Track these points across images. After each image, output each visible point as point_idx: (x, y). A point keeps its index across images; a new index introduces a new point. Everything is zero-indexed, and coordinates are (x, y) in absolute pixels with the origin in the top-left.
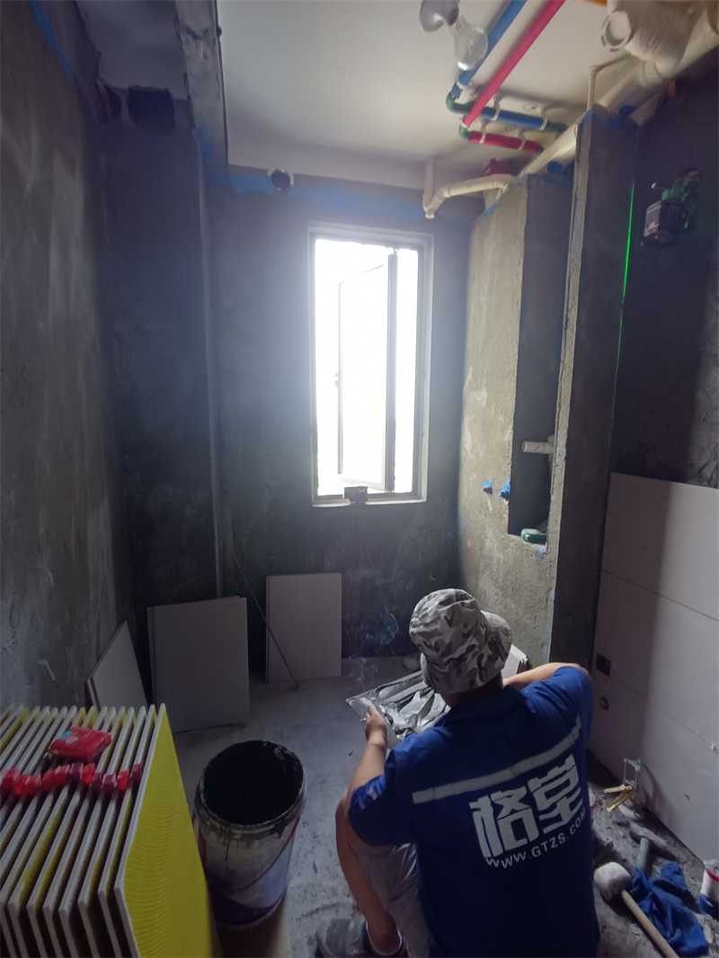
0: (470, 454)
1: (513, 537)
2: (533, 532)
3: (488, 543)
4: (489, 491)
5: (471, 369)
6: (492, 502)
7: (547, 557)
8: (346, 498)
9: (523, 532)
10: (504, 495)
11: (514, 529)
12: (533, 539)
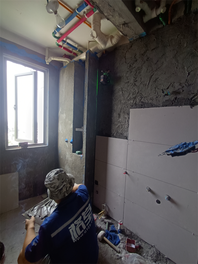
0: (61, 132)
1: (74, 153)
2: (79, 152)
3: (67, 156)
4: (67, 141)
5: (61, 108)
6: (68, 144)
7: (83, 158)
9: (76, 152)
10: (71, 142)
11: (74, 151)
12: (79, 154)
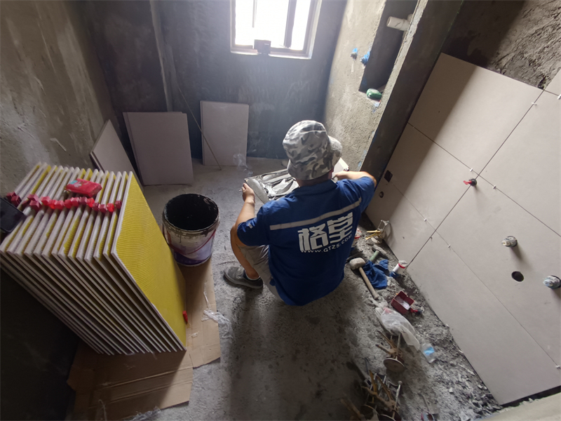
0: (349, 23)
1: (361, 93)
3: (345, 96)
4: (354, 56)
6: (354, 66)
7: (378, 110)
8: (255, 48)
9: (369, 91)
10: (364, 62)
11: (363, 89)
12: (373, 97)
